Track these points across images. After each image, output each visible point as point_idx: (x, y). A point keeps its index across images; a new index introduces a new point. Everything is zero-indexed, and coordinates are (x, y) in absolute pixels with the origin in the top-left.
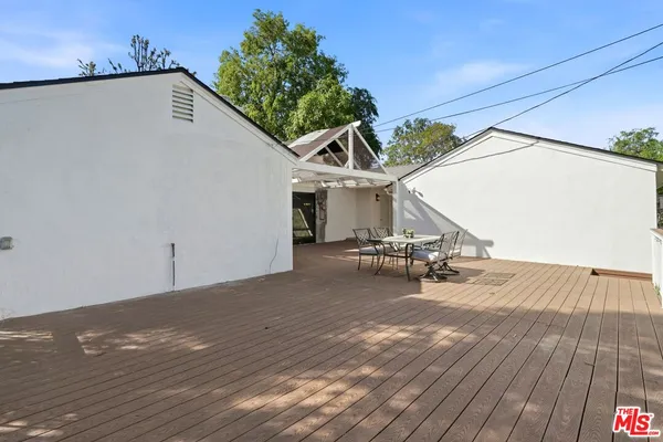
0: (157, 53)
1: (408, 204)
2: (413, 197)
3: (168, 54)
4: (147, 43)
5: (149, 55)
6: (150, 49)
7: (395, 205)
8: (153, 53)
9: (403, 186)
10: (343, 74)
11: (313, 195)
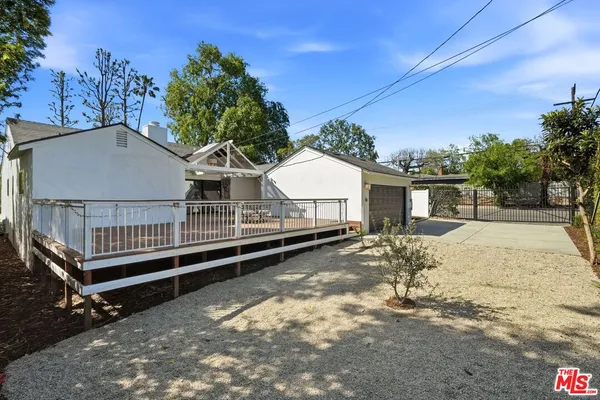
0: (119, 62)
1: (269, 188)
2: (271, 183)
3: (128, 63)
4: (109, 55)
5: (111, 64)
6: (112, 60)
7: (262, 188)
8: (114, 64)
9: (266, 177)
10: (265, 91)
11: (219, 182)
